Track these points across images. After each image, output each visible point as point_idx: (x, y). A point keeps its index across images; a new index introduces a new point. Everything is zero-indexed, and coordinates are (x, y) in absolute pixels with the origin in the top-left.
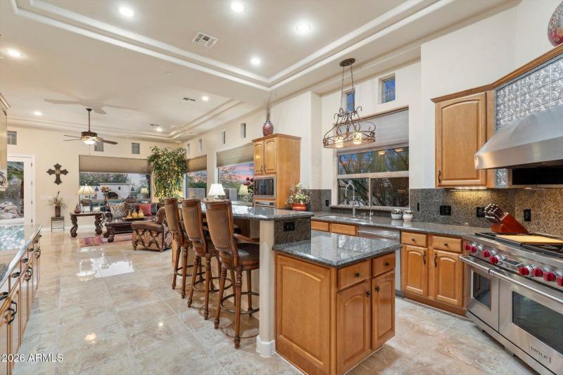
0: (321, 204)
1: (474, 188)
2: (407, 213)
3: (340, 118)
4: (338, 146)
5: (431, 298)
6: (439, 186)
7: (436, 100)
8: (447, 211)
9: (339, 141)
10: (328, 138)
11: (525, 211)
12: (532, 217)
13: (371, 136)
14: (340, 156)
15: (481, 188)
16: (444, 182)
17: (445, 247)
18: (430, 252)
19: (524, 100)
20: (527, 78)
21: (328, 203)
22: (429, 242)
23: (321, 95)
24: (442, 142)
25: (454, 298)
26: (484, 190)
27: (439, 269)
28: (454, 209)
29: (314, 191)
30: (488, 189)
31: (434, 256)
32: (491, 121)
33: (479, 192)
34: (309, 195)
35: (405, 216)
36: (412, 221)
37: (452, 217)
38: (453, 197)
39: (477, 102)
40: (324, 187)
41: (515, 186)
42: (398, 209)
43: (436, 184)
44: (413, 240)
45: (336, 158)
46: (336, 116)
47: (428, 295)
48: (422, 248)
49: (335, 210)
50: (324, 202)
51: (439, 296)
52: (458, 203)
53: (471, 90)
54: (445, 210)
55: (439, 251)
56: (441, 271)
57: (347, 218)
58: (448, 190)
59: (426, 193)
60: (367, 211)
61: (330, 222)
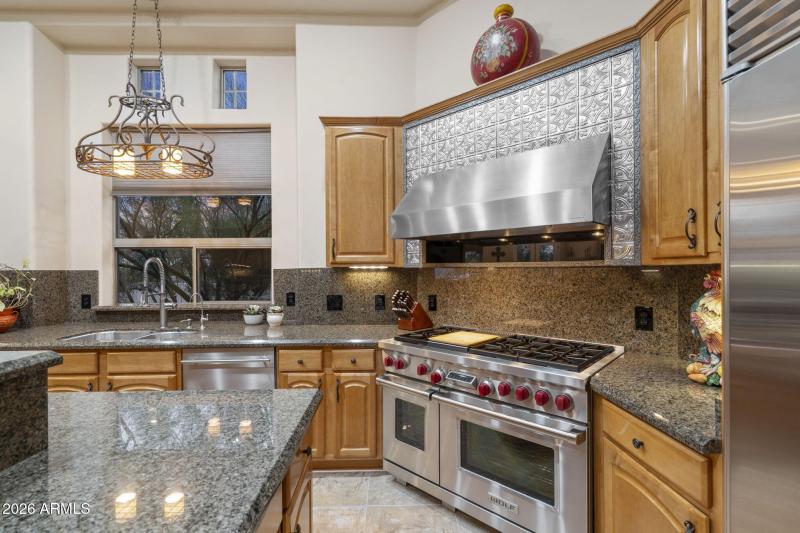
0: (68, 304)
1: (373, 267)
2: (274, 311)
3: (127, 111)
4: (121, 172)
5: (330, 457)
6: (332, 263)
7: (327, 121)
8: (337, 305)
9: (126, 157)
10: (92, 146)
11: (430, 297)
12: (438, 305)
13: (205, 164)
14: (122, 197)
15: (382, 267)
16: (340, 258)
17: (351, 367)
18: (328, 378)
19: (443, 147)
20: (448, 118)
21: (87, 301)
22: (327, 360)
23: (66, 47)
24: (337, 191)
25: (365, 445)
26: (385, 270)
27: (342, 405)
28: (346, 300)
29: (43, 275)
30: (390, 270)
31: (336, 383)
32: (399, 171)
33: (378, 274)
34: (26, 284)
35: (271, 318)
36: (282, 324)
37: (343, 313)
38: (346, 282)
39: (382, 139)
40: (75, 265)
41: (429, 265)
42: (255, 306)
43: (327, 260)
44: (301, 362)
45: (110, 202)
46: (116, 103)
47: (325, 454)
48: (315, 374)
49: (107, 317)
50: (75, 299)
51: (344, 449)
52: (351, 290)
53: (377, 119)
54: (335, 303)
55: (343, 374)
56: (345, 408)
57: (146, 333)
58: (340, 270)
59: (307, 276)
60: (194, 315)
61: (100, 351)
